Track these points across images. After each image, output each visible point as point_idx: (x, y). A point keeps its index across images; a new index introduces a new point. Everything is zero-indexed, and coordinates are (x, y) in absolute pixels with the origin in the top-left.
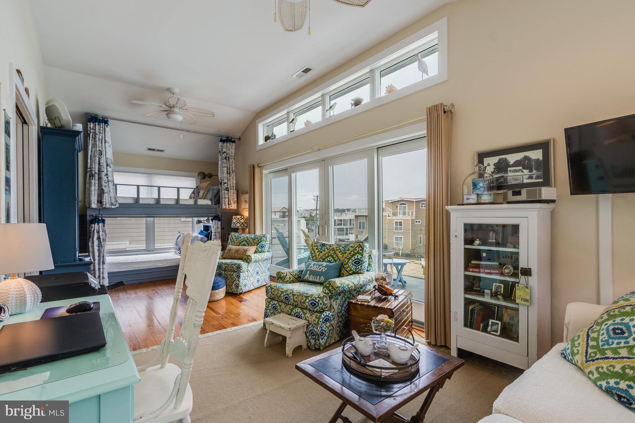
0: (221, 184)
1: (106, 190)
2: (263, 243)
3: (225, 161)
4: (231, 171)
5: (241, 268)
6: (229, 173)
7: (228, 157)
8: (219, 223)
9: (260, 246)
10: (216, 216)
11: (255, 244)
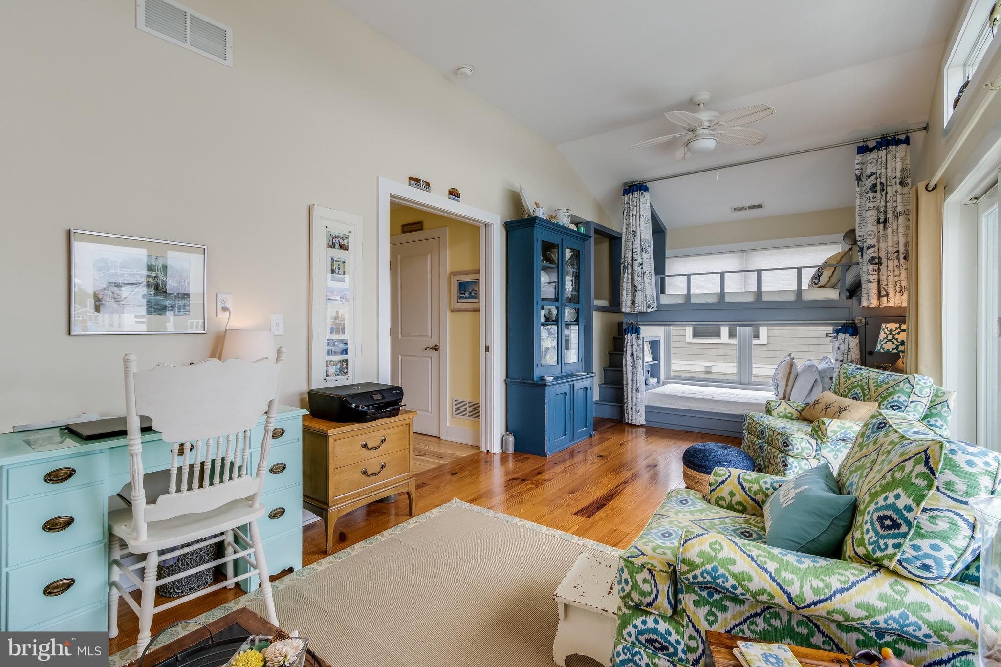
0: (861, 250)
1: (639, 286)
2: (899, 397)
3: (871, 195)
4: (890, 216)
5: (791, 447)
6: (882, 220)
7: (881, 183)
8: (854, 341)
9: (888, 405)
10: (846, 323)
11: (879, 398)
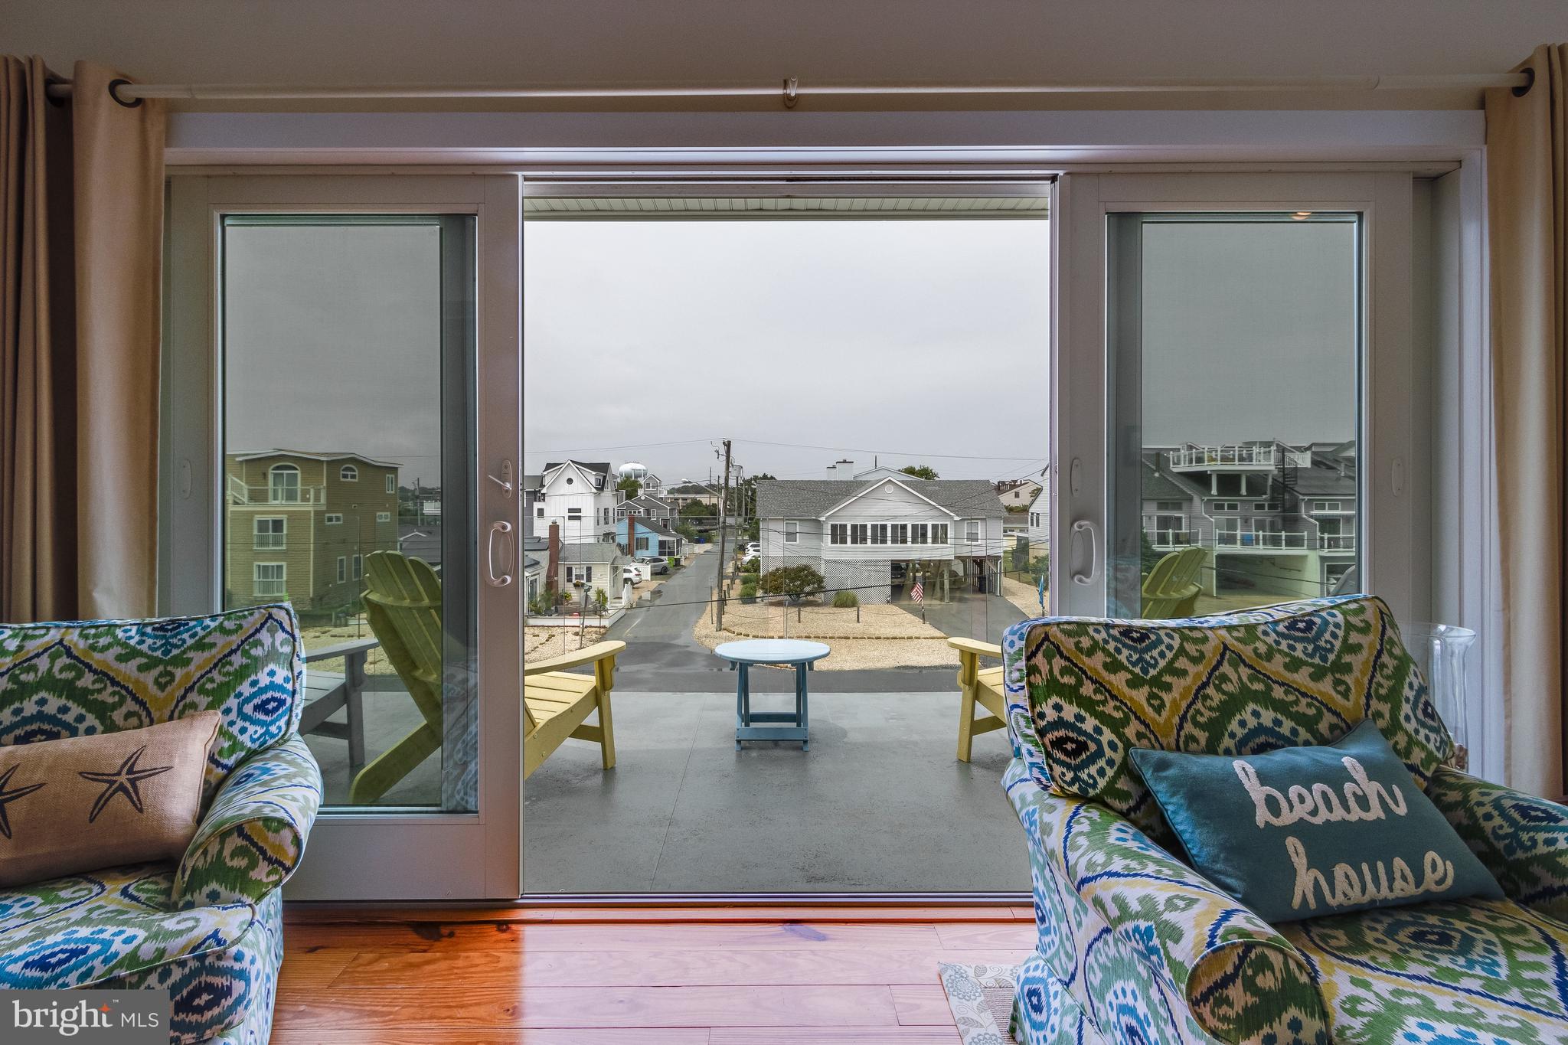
9: (248, 709)
11: (193, 697)
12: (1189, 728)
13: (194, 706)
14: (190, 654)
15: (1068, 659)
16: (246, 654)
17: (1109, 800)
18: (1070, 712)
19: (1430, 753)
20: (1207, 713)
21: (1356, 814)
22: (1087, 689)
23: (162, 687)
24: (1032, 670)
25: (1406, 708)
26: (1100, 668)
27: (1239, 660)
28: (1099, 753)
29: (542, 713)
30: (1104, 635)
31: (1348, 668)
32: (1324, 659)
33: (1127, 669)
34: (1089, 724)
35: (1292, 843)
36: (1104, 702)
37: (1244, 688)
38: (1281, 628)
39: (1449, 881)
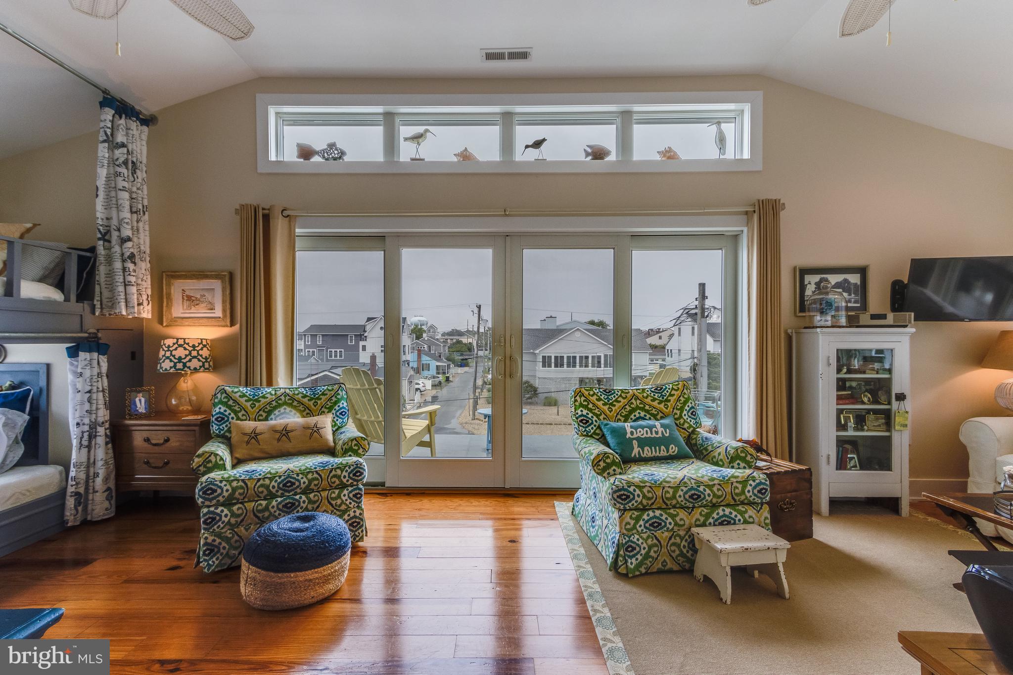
0: (106, 239)
2: (343, 404)
3: (124, 171)
4: (140, 206)
6: (134, 210)
7: (133, 162)
9: (338, 414)
10: (84, 338)
11: (323, 409)
12: (619, 417)
13: (324, 412)
14: (321, 397)
15: (586, 397)
16: (336, 397)
17: (594, 436)
18: (585, 412)
19: (691, 425)
20: (625, 413)
21: (654, 435)
22: (590, 406)
23: (315, 406)
24: (576, 401)
25: (685, 412)
26: (595, 400)
27: (637, 398)
28: (592, 423)
29: (409, 434)
30: (598, 391)
31: (669, 401)
32: (663, 398)
33: (603, 401)
34: (590, 415)
35: (634, 442)
36: (595, 410)
37: (637, 406)
38: (653, 390)
39: (676, 452)
